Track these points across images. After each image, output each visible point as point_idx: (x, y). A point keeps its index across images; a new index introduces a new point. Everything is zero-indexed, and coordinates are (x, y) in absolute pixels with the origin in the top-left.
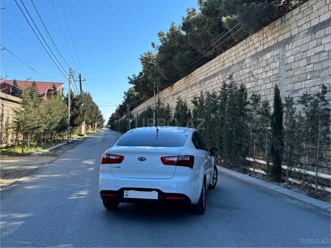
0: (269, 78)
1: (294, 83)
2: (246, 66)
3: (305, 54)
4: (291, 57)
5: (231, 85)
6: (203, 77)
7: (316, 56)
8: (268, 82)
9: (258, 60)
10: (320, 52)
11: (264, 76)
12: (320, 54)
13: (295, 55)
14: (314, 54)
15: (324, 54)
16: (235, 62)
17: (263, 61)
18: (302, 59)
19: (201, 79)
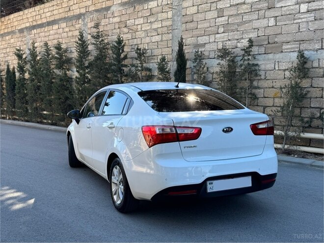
0: (156, 30)
1: (197, 37)
2: (113, 13)
3: (214, 5)
4: (191, 8)
5: (98, 36)
6: (28, 25)
7: (233, 8)
8: (154, 34)
9: (135, 8)
10: (238, 4)
11: (146, 27)
12: (239, 6)
13: (198, 6)
14: (229, 5)
15: (245, 7)
16: (92, 8)
17: (143, 9)
18: (210, 10)
19: (23, 26)
